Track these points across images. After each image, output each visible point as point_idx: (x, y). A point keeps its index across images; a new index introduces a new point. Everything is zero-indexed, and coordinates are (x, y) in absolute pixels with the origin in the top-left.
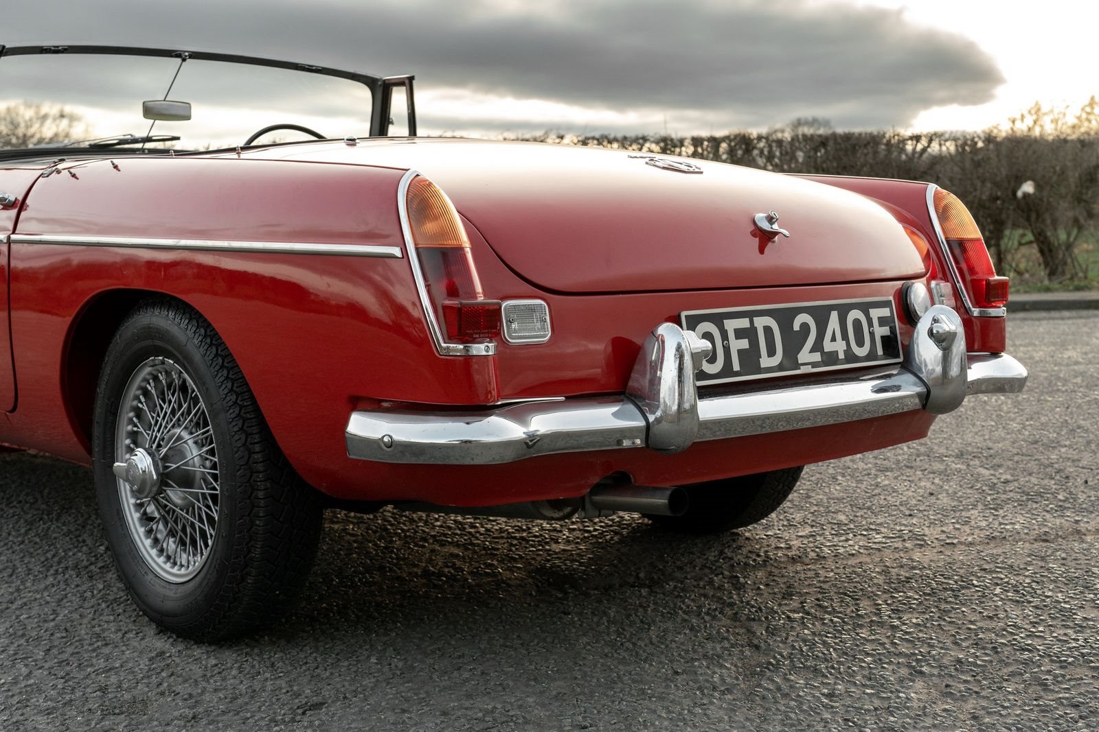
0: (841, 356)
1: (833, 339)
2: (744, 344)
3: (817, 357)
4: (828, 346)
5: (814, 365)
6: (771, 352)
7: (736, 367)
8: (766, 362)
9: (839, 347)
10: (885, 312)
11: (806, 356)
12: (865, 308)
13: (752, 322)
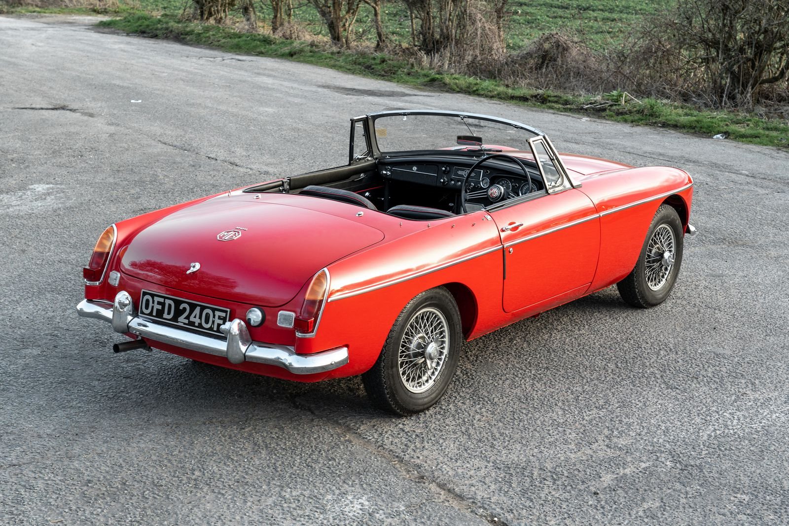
0: (197, 324)
1: (195, 317)
2: (160, 307)
3: (186, 321)
4: (192, 319)
5: (184, 324)
6: (169, 313)
7: (154, 314)
8: (165, 316)
9: (197, 321)
10: (223, 315)
11: (182, 319)
12: (214, 310)
13: (164, 301)
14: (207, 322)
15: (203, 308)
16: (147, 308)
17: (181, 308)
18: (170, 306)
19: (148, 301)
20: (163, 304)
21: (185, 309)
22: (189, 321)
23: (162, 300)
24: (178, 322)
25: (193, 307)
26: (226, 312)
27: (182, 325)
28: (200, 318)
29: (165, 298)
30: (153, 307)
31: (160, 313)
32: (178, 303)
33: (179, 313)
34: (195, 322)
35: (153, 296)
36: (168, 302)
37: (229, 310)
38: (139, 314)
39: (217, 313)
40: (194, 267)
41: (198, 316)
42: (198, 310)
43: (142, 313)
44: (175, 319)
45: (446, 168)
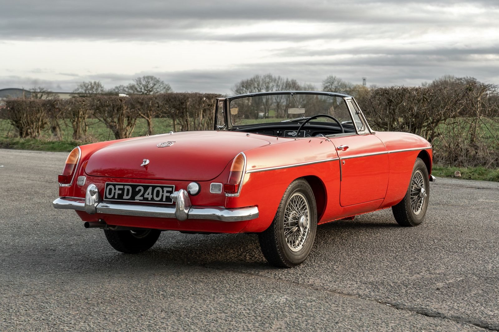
0: (150, 199)
1: (148, 194)
2: (120, 192)
3: (142, 198)
4: (146, 196)
5: (140, 200)
6: (127, 195)
7: (116, 197)
8: (125, 197)
9: (150, 197)
11: (138, 198)
12: (162, 188)
14: (157, 196)
15: (154, 187)
16: (110, 194)
17: (137, 190)
18: (128, 190)
19: (110, 189)
20: (123, 190)
21: (140, 190)
22: (144, 198)
23: (122, 187)
24: (135, 200)
25: (146, 188)
26: (172, 187)
27: (138, 201)
28: (152, 194)
29: (124, 185)
30: (115, 193)
31: (120, 196)
32: (134, 187)
33: (135, 193)
34: (148, 198)
35: (114, 185)
36: (126, 187)
37: (174, 186)
38: (104, 199)
39: (165, 189)
40: (145, 162)
41: (150, 193)
42: (150, 190)
43: (106, 198)
44: (133, 198)
45: (279, 132)
